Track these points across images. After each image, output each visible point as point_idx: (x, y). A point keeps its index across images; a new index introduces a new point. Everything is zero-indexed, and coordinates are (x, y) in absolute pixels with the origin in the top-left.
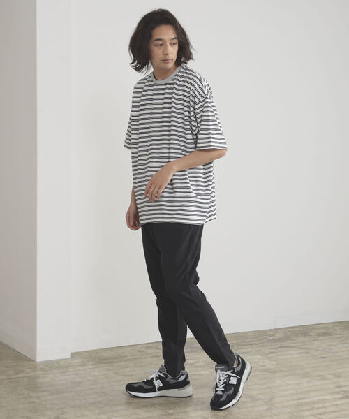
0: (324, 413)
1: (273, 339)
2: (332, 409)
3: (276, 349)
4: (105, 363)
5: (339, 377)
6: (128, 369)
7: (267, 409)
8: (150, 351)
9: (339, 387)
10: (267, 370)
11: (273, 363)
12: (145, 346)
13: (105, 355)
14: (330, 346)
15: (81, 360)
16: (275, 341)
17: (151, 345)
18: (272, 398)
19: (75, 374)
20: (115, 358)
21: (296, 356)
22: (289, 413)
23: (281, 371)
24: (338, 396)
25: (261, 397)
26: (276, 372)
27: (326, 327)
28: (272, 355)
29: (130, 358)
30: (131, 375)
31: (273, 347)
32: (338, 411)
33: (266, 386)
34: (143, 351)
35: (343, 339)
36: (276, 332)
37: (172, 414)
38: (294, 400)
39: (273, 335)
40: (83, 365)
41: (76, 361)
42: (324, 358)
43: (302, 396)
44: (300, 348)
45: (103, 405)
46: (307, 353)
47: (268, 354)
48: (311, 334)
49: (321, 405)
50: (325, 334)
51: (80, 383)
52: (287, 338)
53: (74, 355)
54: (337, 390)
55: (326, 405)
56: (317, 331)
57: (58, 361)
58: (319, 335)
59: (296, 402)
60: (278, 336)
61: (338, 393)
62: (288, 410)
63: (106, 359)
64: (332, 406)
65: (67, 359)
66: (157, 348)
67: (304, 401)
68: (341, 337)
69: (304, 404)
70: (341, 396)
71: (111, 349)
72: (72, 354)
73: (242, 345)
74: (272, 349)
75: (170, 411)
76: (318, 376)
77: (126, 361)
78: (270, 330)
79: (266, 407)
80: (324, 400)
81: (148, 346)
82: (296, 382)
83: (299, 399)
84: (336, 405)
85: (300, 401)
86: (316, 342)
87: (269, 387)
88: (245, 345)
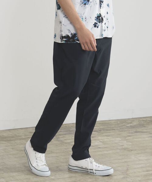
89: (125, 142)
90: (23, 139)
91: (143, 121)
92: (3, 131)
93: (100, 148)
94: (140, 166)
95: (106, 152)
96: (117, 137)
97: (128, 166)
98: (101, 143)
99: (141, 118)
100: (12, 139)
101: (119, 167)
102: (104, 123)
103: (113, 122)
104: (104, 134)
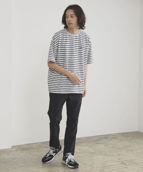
0: (114, 170)
1: (93, 140)
2: (117, 168)
3: (94, 144)
4: (25, 150)
5: (120, 155)
6: (35, 153)
7: (91, 169)
8: (43, 145)
9: (119, 159)
10: (91, 153)
11: (94, 150)
12: (42, 143)
13: (25, 147)
14: (116, 143)
15: (15, 149)
16: (94, 141)
17: (44, 143)
18: (93, 164)
19: (13, 155)
20: (29, 148)
21: (103, 147)
22: (100, 170)
23: (96, 153)
24: (119, 163)
25: (88, 163)
26: (95, 153)
27: (114, 135)
28: (93, 147)
29: (35, 148)
30: (36, 155)
31: (93, 143)
32: (119, 169)
33: (90, 159)
34: (41, 145)
35: (121, 140)
36: (95, 137)
37: (52, 171)
38: (101, 165)
39: (93, 139)
40: (16, 151)
41: (14, 149)
42: (114, 148)
43: (105, 163)
44: (104, 144)
45: (24, 167)
46: (107, 146)
47: (91, 146)
48: (109, 138)
49: (112, 167)
50: (114, 138)
51: (15, 158)
52: (99, 140)
53: (13, 147)
54: (119, 160)
55: (114, 166)
56: (111, 137)
57: (6, 150)
58: (112, 138)
59: (103, 165)
60: (95, 139)
61: (119, 162)
62: (99, 169)
63: (26, 148)
64: (117, 167)
65: (10, 149)
66: (46, 144)
67: (105, 165)
68: (120, 139)
69: (106, 166)
70: (120, 163)
71: (28, 144)
72: (12, 146)
73: (81, 143)
74: (93, 144)
75: (52, 170)
76: (111, 155)
77: (34, 149)
78: (92, 137)
79: (90, 168)
80: (113, 165)
81: (43, 143)
82: (102, 158)
83: (103, 164)
84: (118, 167)
85: (104, 165)
86: (110, 141)
87: (92, 160)
88: (82, 143)
89: (91, 149)
90: (35, 149)
91: (100, 137)
92: (24, 145)
93: (77, 153)
94: (100, 162)
95: (80, 155)
96: (87, 147)
97: (93, 162)
98: (78, 150)
99: (98, 136)
100: (29, 149)
101: (88, 162)
102: (79, 139)
103: (84, 138)
104: (79, 145)
